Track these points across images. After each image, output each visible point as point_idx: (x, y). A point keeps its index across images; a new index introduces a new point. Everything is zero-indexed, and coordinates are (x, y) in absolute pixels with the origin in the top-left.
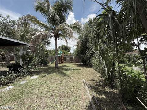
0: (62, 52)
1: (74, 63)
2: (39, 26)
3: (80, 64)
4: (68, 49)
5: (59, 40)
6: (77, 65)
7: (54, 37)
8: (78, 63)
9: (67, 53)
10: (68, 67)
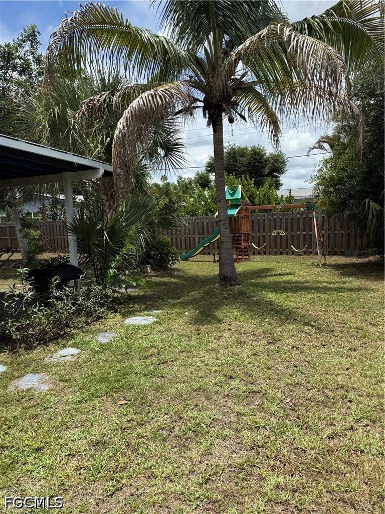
0: (238, 195)
1: (319, 259)
2: (130, 55)
3: (354, 260)
4: (266, 171)
5: (231, 121)
6: (336, 267)
7: (204, 109)
8: (343, 254)
9: (268, 199)
10: (285, 278)
